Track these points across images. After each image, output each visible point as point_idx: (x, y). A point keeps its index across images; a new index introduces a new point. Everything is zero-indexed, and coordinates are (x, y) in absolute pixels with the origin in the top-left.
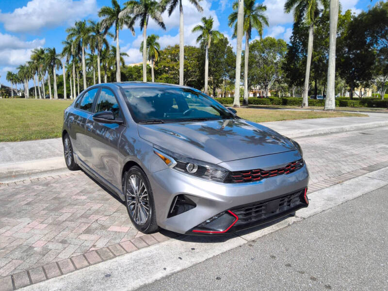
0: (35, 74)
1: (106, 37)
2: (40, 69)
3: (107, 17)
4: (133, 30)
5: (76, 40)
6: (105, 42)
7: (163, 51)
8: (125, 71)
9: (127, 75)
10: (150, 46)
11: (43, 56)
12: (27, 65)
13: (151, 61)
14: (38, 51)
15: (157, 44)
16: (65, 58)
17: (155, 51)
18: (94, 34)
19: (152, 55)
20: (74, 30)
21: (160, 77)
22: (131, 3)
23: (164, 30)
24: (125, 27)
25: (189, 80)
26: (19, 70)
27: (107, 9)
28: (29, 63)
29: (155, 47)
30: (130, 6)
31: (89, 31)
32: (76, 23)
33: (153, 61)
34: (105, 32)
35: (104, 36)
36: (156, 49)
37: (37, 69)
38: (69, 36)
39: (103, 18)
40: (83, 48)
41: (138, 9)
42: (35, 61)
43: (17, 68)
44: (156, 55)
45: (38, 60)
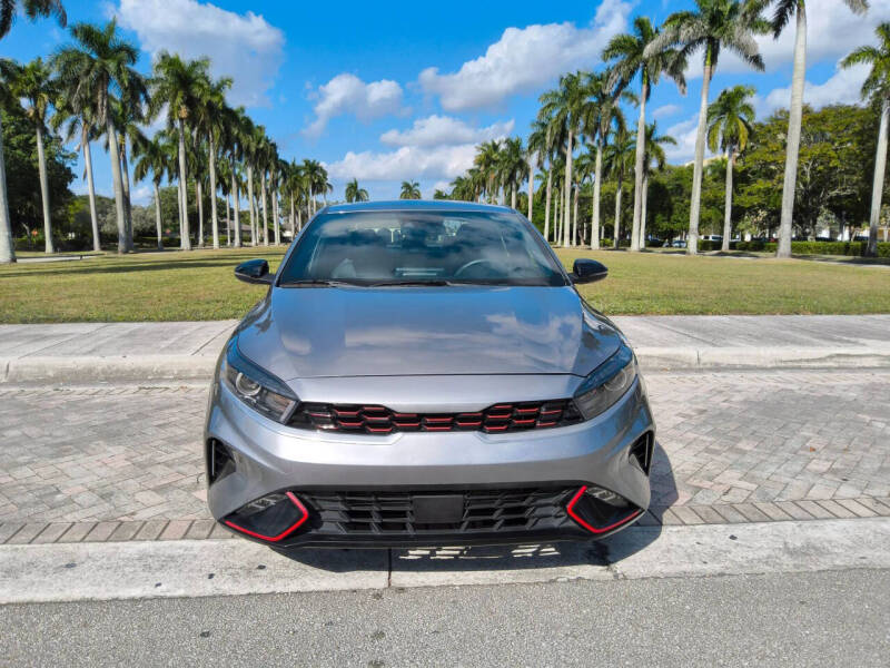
0: (479, 194)
1: (619, 103)
2: (489, 184)
3: (621, 58)
4: (682, 81)
5: (558, 116)
6: (616, 114)
7: (765, 123)
8: (663, 179)
9: (669, 187)
10: (726, 116)
11: (494, 156)
12: (469, 176)
13: (727, 151)
14: (488, 147)
15: (748, 109)
16: (535, 156)
17: (741, 124)
18: (594, 100)
19: (732, 137)
20: (556, 95)
21: (748, 189)
22: (674, 18)
23: (760, 72)
24: (664, 76)
25: (833, 193)
26: (455, 186)
27: (625, 41)
28: (471, 171)
29: (742, 115)
30: (670, 26)
31: (582, 94)
32: (562, 79)
33: (733, 151)
34: (617, 93)
35: (612, 102)
36: (744, 121)
37: (484, 182)
38: (543, 110)
39: (612, 63)
40: (570, 134)
41: (690, 29)
42: (482, 168)
43: (452, 184)
44: (743, 134)
45: (487, 166)
